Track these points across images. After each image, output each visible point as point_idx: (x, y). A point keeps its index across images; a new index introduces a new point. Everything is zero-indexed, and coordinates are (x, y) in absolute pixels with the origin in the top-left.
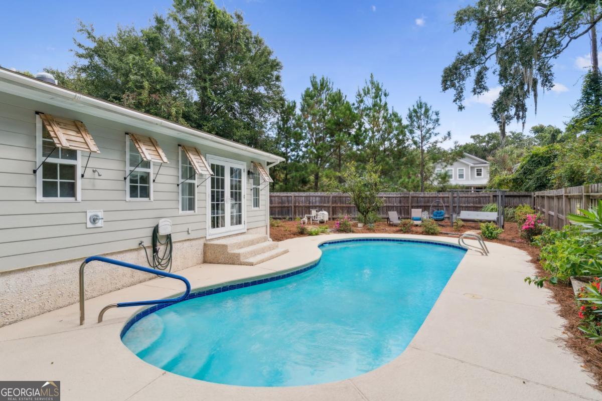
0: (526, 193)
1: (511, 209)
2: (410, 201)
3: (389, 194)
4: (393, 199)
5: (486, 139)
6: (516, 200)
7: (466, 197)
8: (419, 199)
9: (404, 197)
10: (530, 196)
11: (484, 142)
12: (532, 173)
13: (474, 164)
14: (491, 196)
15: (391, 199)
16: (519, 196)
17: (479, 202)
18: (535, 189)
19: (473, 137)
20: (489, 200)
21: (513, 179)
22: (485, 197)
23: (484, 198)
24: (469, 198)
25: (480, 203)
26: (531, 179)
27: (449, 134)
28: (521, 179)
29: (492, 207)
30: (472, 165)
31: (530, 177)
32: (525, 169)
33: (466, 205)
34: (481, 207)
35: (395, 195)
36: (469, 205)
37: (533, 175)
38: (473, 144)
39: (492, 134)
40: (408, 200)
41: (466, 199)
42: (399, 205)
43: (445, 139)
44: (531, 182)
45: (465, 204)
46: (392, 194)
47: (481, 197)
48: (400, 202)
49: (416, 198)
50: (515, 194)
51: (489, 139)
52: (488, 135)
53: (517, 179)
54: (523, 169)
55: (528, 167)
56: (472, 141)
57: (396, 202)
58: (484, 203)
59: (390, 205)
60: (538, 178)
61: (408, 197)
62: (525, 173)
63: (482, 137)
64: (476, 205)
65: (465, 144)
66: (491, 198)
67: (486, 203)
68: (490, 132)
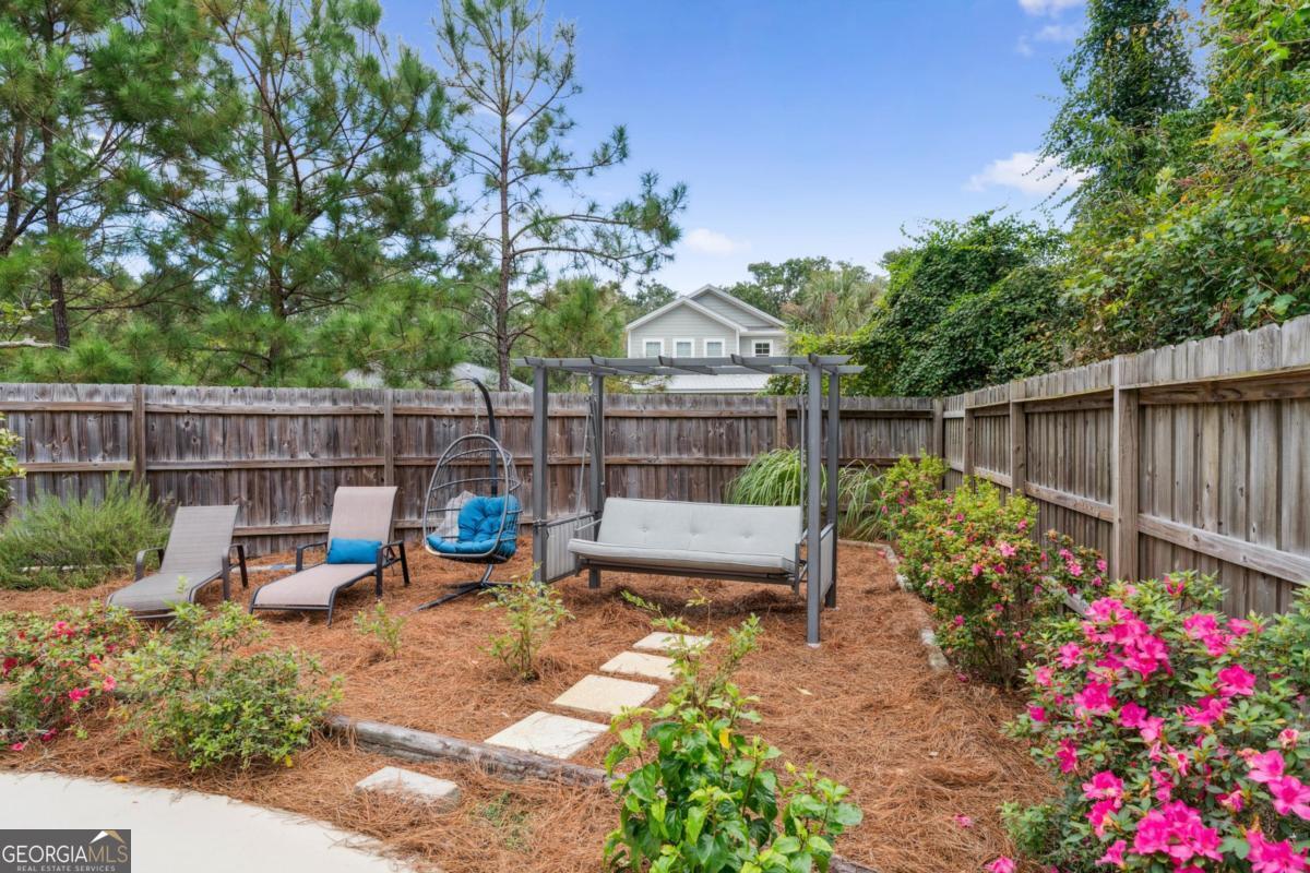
0: (913, 404)
1: (861, 474)
2: (387, 438)
3: (268, 398)
4: (290, 424)
5: (786, 275)
6: (877, 433)
7: (671, 419)
8: (439, 426)
9: (356, 416)
10: (927, 417)
11: (780, 282)
12: (932, 323)
13: (749, 328)
14: (781, 413)
15: (276, 423)
16: (888, 417)
17: (730, 444)
18: (945, 386)
19: (753, 268)
20: (770, 432)
21: (863, 347)
22: (756, 418)
23: (749, 423)
24: (687, 425)
25: (733, 447)
26: (925, 346)
27: (621, 135)
28: (891, 344)
29: (783, 466)
30: (744, 331)
31: (924, 337)
32: (903, 305)
33: (674, 456)
34: (739, 467)
35: (301, 406)
36: (685, 458)
37: (935, 328)
38: (755, 286)
39: (798, 262)
40: (377, 433)
41: (675, 425)
42: (325, 458)
43: (603, 160)
44: (927, 358)
45: (668, 451)
46: (281, 399)
47: (739, 418)
48: (333, 443)
49: (423, 423)
50: (874, 404)
51: (792, 275)
52: (789, 264)
53: (877, 344)
54: (897, 307)
55: (915, 297)
56: (750, 279)
57: (306, 444)
58: (749, 449)
59: (273, 459)
60: (952, 339)
61: (379, 416)
62: (905, 323)
63: (774, 269)
64: (717, 458)
65: (735, 285)
66: (781, 424)
67: (760, 448)
68: (795, 258)
